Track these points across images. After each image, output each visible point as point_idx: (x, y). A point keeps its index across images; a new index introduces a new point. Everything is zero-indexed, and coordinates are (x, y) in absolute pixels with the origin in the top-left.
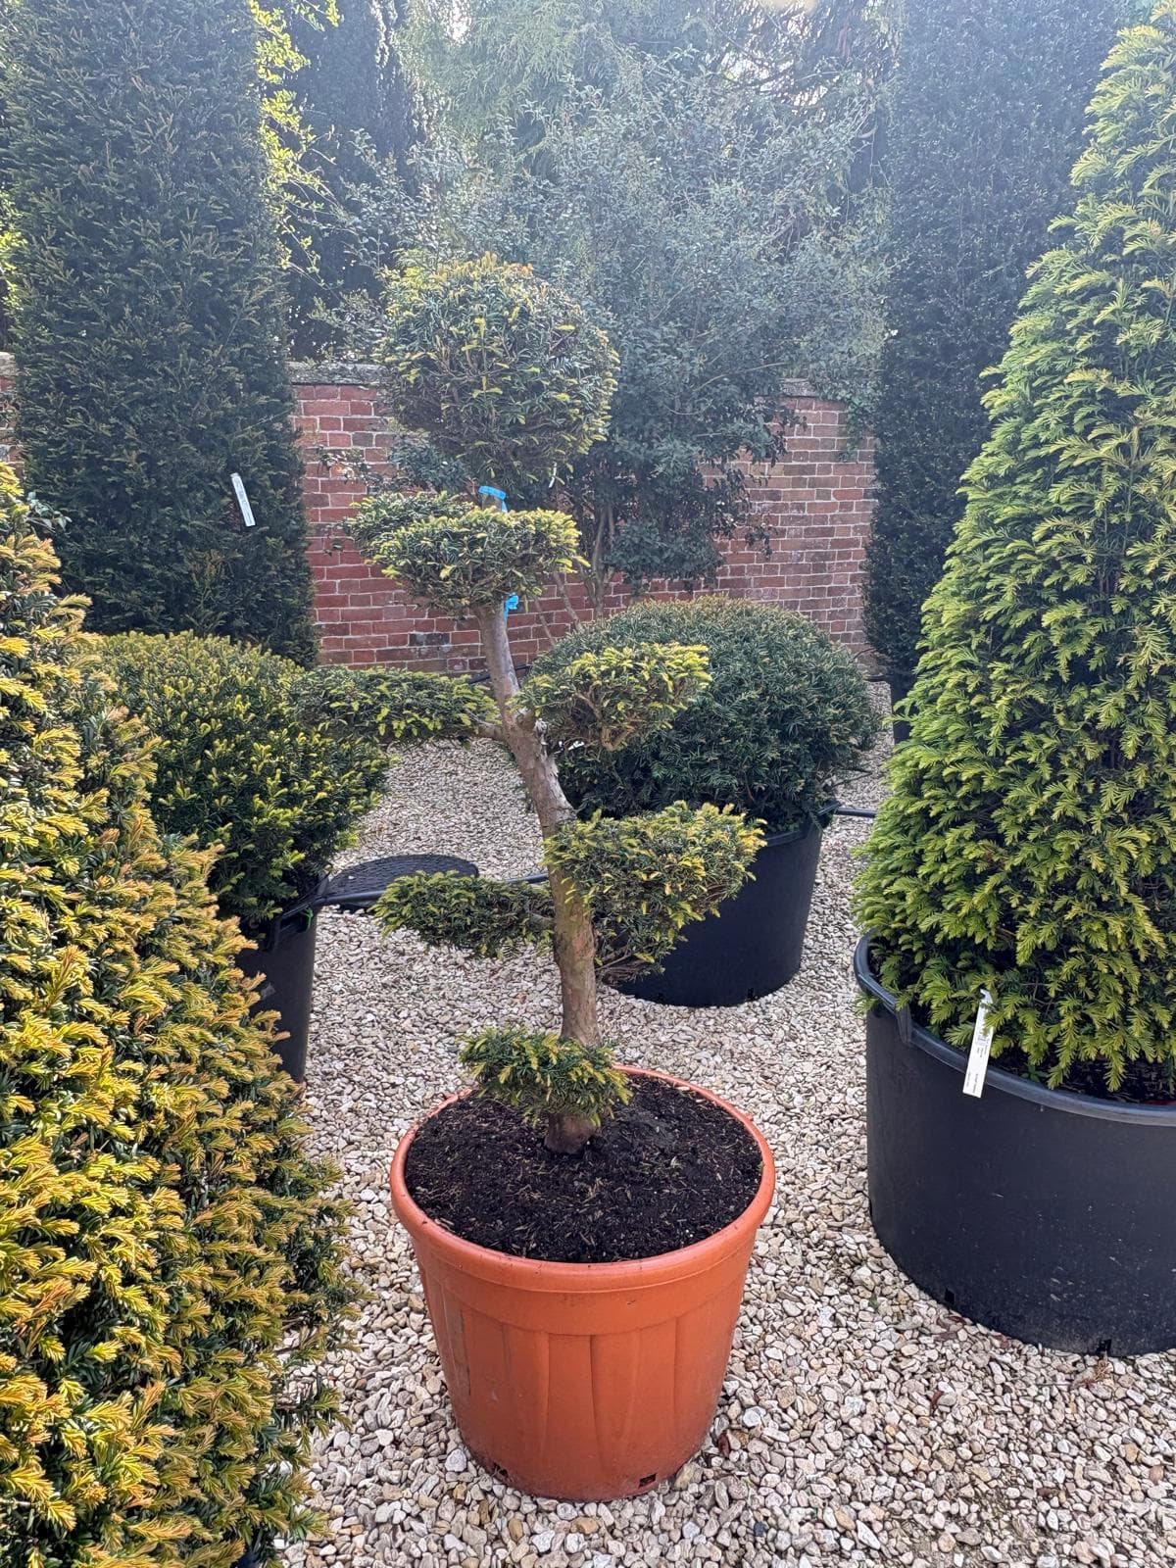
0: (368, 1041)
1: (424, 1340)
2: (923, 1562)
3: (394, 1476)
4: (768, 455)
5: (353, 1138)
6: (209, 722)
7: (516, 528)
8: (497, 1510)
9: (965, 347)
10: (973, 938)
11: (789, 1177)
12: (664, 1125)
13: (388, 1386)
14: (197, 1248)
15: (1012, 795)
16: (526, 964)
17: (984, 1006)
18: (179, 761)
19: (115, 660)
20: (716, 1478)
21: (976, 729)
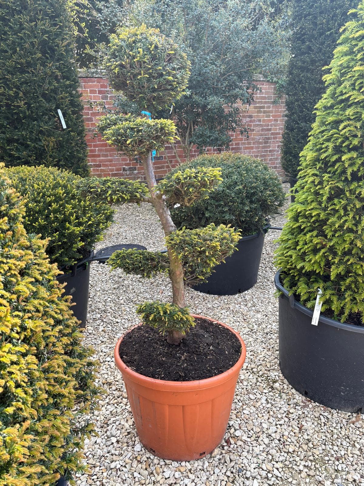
0: (109, 307)
1: (127, 407)
2: (296, 481)
3: (117, 453)
4: (248, 102)
5: (103, 340)
6: (50, 197)
7: (154, 126)
8: (152, 464)
9: (319, 60)
10: (316, 271)
11: (252, 353)
12: (208, 335)
13: (115, 423)
14: (43, 376)
15: (330, 221)
16: (163, 281)
17: (319, 294)
18: (40, 210)
19: (17, 175)
20: (226, 453)
21: (318, 198)
